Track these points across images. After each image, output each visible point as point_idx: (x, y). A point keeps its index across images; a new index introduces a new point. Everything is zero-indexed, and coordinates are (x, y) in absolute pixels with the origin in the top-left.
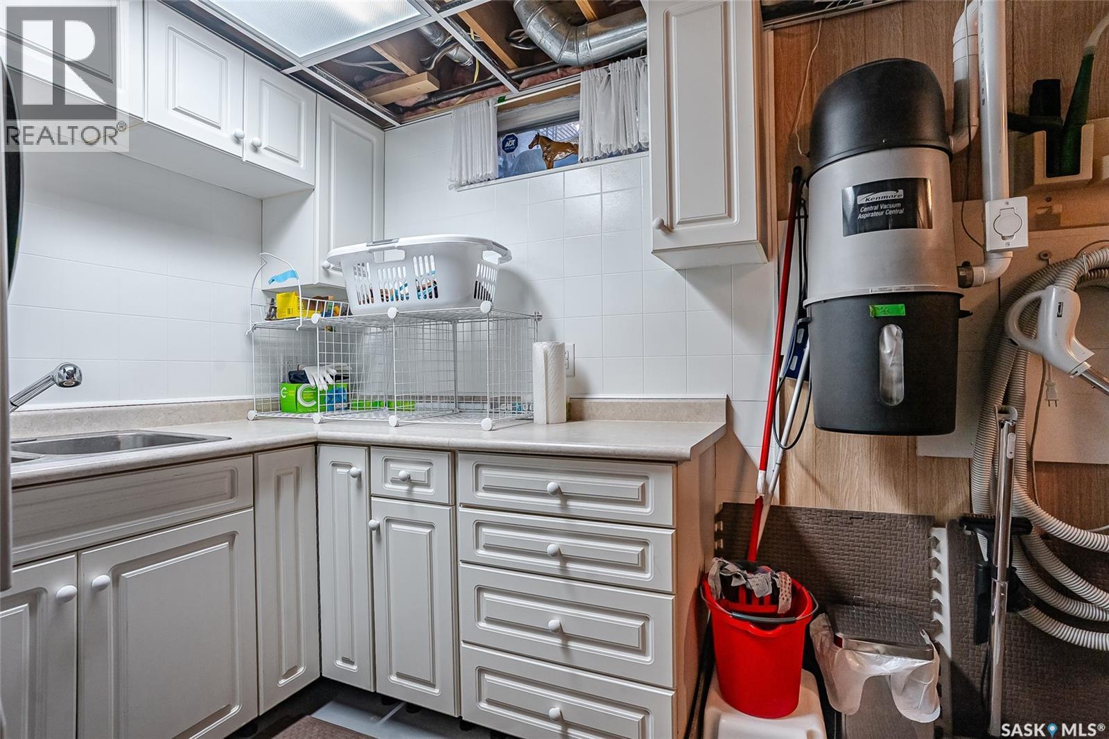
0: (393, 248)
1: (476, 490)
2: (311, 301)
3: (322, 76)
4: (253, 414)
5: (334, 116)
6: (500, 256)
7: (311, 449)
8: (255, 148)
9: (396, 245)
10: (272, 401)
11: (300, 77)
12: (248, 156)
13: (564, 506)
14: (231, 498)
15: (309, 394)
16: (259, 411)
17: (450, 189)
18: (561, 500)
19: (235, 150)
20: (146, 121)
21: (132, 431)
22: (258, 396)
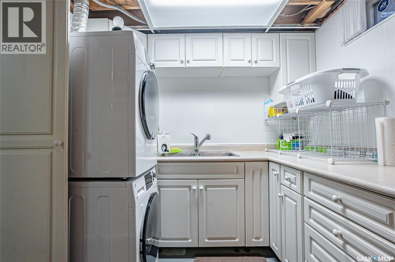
0: (294, 85)
1: (309, 191)
2: (282, 109)
3: (278, 27)
4: (266, 149)
5: (287, 38)
6: (355, 74)
7: (267, 163)
8: (256, 62)
9: (294, 83)
10: (274, 145)
11: (271, 31)
12: (254, 65)
13: (344, 211)
14: (237, 174)
15: (284, 143)
16: (268, 149)
17: (342, 46)
18: (343, 207)
19: (249, 65)
20: (223, 67)
21: (225, 152)
22: (268, 143)
